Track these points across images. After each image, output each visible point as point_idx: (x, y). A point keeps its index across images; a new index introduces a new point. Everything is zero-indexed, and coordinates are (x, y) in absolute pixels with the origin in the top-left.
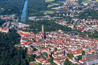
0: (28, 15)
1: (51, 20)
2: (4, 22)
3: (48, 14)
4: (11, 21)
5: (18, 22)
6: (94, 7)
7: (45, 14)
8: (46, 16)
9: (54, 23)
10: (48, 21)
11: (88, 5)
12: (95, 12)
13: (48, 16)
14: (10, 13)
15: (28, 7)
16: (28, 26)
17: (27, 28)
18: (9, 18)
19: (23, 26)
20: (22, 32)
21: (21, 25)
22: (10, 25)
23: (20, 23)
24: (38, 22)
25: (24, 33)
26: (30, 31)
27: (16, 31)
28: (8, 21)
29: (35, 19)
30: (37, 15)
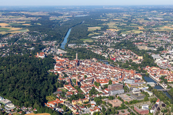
0: (69, 42)
1: (89, 48)
2: (44, 47)
3: (87, 43)
4: (52, 47)
5: (58, 48)
6: (131, 38)
7: (85, 42)
8: (85, 44)
9: (90, 51)
10: (86, 49)
11: (126, 36)
12: (131, 43)
13: (86, 44)
14: (52, 39)
15: (70, 35)
16: (66, 52)
17: (64, 54)
18: (50, 44)
19: (61, 53)
20: (58, 58)
21: (59, 52)
22: (50, 51)
23: (59, 50)
24: (76, 50)
25: (60, 59)
26: (66, 57)
27: (53, 57)
28: (48, 47)
29: (74, 46)
30: (76, 43)
